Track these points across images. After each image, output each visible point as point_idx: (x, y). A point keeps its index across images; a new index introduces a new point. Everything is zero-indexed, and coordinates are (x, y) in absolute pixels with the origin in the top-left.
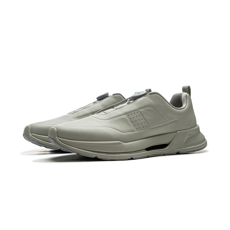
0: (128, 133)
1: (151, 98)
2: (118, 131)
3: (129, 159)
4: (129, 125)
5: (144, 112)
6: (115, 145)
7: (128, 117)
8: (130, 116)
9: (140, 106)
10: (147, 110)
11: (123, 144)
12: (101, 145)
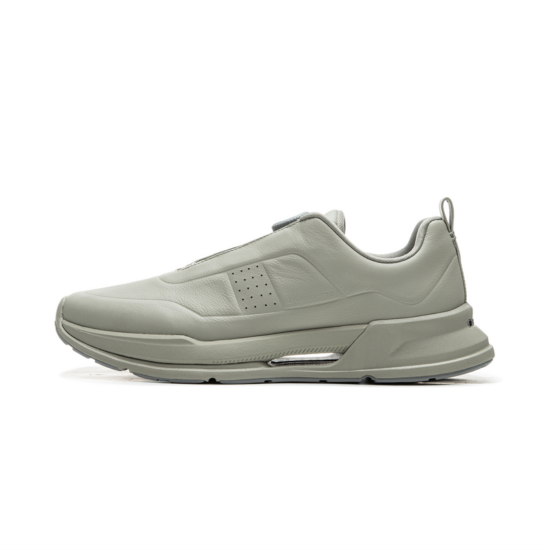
0: (219, 318)
1: (303, 231)
2: (192, 312)
3: (205, 383)
4: (228, 299)
5: (275, 266)
6: (170, 345)
7: (230, 279)
8: (236, 278)
9: (267, 251)
10: (284, 262)
11: (192, 343)
12: (139, 342)
